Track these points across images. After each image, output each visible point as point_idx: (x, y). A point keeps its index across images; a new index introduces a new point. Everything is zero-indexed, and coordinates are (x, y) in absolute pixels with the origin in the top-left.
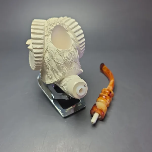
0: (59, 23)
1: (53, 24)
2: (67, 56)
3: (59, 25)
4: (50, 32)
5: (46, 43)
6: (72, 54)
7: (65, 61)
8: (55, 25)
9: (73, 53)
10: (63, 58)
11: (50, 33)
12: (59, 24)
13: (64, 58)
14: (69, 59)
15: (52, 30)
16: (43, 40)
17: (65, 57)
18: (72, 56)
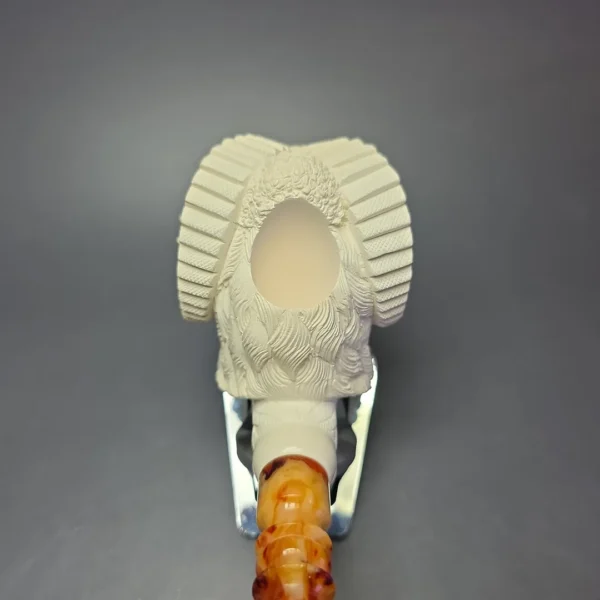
0: (306, 190)
1: (274, 190)
2: (289, 336)
3: (301, 199)
4: (257, 219)
5: (230, 253)
6: (316, 333)
7: (275, 350)
8: (280, 198)
9: (319, 327)
10: (269, 339)
11: (256, 222)
12: (301, 195)
13: (273, 337)
14: (292, 346)
15: (266, 213)
16: (220, 243)
17: (276, 338)
18: (313, 341)
